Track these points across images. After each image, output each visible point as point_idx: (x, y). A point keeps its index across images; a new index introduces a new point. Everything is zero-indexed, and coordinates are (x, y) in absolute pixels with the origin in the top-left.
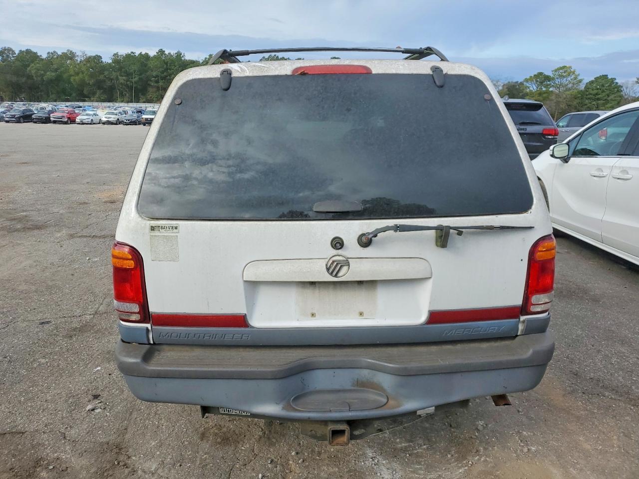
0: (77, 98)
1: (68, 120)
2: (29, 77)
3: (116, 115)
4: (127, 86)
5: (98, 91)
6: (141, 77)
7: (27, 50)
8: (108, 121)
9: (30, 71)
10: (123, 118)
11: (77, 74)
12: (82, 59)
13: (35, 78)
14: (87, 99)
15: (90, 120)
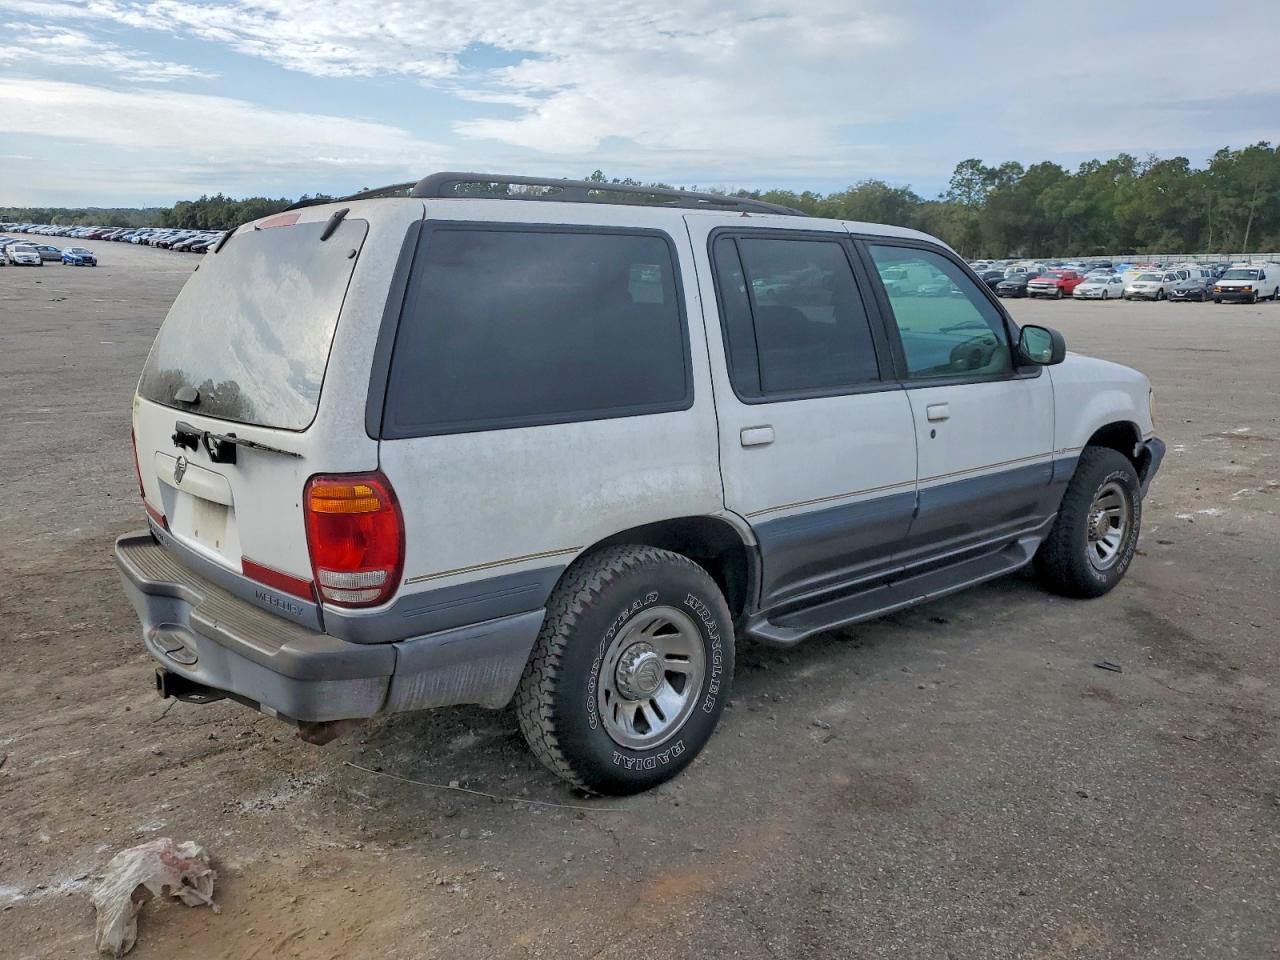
0: (1120, 248)
1: (1058, 292)
2: (1039, 213)
3: (1160, 280)
4: (1235, 218)
5: (1166, 231)
6: (1274, 194)
7: (1044, 163)
8: (1138, 293)
9: (1041, 201)
10: (1173, 287)
11: (1129, 200)
12: (1147, 169)
13: (1047, 214)
14: (1138, 249)
15: (1100, 292)
